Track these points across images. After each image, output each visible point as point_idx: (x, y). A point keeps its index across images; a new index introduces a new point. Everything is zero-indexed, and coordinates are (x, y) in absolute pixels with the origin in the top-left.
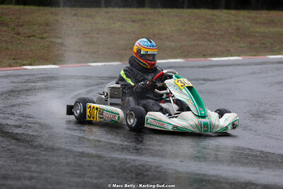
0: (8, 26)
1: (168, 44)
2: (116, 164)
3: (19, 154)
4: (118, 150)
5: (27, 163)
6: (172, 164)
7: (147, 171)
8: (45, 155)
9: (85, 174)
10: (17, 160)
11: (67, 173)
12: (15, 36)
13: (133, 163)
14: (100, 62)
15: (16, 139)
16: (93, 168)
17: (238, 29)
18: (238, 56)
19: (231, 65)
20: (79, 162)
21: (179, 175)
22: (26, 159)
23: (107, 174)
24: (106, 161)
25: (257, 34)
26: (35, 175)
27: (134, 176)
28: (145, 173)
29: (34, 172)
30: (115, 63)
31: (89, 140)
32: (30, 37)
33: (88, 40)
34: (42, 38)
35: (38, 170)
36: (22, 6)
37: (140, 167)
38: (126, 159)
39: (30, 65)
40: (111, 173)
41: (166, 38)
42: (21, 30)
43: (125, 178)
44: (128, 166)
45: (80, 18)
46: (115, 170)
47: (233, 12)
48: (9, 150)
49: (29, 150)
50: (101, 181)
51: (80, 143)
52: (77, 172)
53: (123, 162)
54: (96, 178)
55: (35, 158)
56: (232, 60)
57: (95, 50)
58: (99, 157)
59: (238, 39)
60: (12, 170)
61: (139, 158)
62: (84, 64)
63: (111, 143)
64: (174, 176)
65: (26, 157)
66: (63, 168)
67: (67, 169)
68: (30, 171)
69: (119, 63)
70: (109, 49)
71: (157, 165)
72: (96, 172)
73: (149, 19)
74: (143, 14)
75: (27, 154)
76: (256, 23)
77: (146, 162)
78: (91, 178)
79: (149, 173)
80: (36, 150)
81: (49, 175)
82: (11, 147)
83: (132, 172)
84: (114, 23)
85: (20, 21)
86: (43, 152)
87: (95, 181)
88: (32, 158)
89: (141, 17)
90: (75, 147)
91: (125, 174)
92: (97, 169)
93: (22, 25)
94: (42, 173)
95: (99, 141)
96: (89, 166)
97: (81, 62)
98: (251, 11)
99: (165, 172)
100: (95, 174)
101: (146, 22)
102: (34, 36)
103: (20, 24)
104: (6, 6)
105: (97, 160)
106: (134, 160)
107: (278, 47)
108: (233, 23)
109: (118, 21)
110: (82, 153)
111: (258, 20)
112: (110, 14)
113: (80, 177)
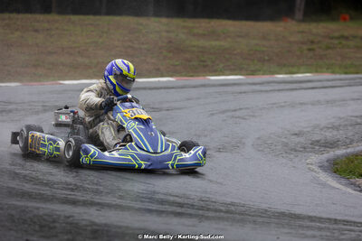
1: (80, 60)
2: (13, 212)
6: (85, 213)
7: (54, 222)
13: (36, 212)
17: (170, 42)
18: (171, 76)
19: (161, 88)
21: (95, 227)
23: (3, 226)
24: (2, 209)
25: (194, 49)
27: (37, 228)
28: (52, 225)
30: (13, 84)
37: (45, 217)
38: (28, 207)
41: (79, 52)
43: (26, 231)
44: (30, 215)
46: (13, 221)
47: (164, 20)
56: (163, 82)
59: (171, 55)
61: (44, 206)
64: (89, 228)
69: (18, 84)
71: (68, 215)
73: (57, 29)
74: (48, 22)
76: (194, 35)
77: (53, 210)
79: (57, 225)
83: (35, 223)
84: (12, 33)
89: (46, 25)
91: (26, 226)
98: (187, 20)
99: (77, 224)
101: (53, 32)
106: (38, 208)
107: (221, 65)
108: (164, 34)
109: (17, 30)
111: (196, 31)
112: (7, 21)
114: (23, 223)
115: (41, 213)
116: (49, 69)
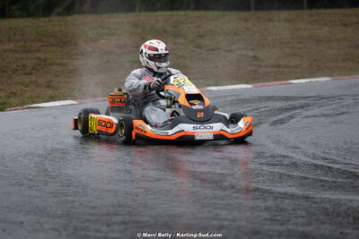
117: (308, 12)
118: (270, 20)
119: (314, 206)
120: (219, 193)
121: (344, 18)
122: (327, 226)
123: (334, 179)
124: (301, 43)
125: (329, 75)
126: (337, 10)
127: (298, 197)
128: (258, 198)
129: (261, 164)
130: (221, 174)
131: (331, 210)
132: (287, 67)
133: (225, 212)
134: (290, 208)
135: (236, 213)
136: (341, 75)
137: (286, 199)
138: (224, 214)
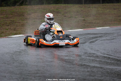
0: (61, 13)
2: (108, 70)
3: (67, 68)
4: (109, 65)
5: (70, 71)
8: (78, 68)
9: (95, 76)
10: (66, 71)
11: (88, 75)
12: (64, 17)
13: (116, 70)
14: (101, 27)
15: (66, 61)
16: (99, 73)
20: (93, 70)
22: (70, 70)
23: (105, 75)
24: (104, 69)
26: (74, 76)
27: (116, 75)
29: (74, 75)
30: (107, 27)
31: (97, 61)
32: (70, 17)
33: (95, 18)
34: (75, 18)
35: (75, 74)
36: (66, 5)
37: (119, 72)
38: (113, 68)
39: (71, 29)
40: (106, 74)
42: (66, 15)
44: (114, 71)
45: (91, 9)
46: (108, 73)
48: (63, 66)
49: (71, 66)
50: (103, 78)
51: (93, 62)
52: (92, 75)
53: (112, 70)
54: (100, 77)
55: (74, 69)
57: (99, 22)
58: (101, 68)
60: (64, 75)
61: (118, 68)
62: (94, 28)
63: (106, 62)
65: (70, 69)
66: (86, 73)
67: (88, 74)
68: (72, 75)
69: (109, 27)
70: (104, 21)
72: (100, 74)
75: (71, 68)
78: (98, 77)
80: (74, 66)
81: (80, 76)
82: (64, 65)
83: (116, 74)
84: (106, 10)
85: (66, 11)
86: (77, 67)
87: (100, 78)
88: (72, 69)
89: (117, 7)
90: (91, 64)
91: (113, 75)
92: (100, 73)
93: (66, 13)
94: (77, 75)
95: (101, 61)
96: (97, 72)
97: (93, 28)
100: (100, 75)
101: (120, 9)
102: (72, 17)
103: (66, 12)
104: (60, 5)
105: (100, 69)
106: (116, 69)
109: (108, 9)
110: (94, 66)
112: (104, 6)
113: (93, 77)
114: (112, 74)
115: (118, 70)
116: (119, 22)
117: (102, 4)
118: (89, 7)
119: (104, 70)
120: (72, 66)
121: (114, 7)
122: (108, 77)
123: (110, 62)
124: (99, 15)
125: (109, 26)
126: (111, 4)
127: (99, 67)
128: (85, 68)
129: (86, 56)
130: (73, 60)
131: (110, 72)
132: (95, 23)
133: (74, 73)
134: (96, 71)
135: (77, 73)
136: (113, 26)
137: (95, 68)
138: (73, 73)
